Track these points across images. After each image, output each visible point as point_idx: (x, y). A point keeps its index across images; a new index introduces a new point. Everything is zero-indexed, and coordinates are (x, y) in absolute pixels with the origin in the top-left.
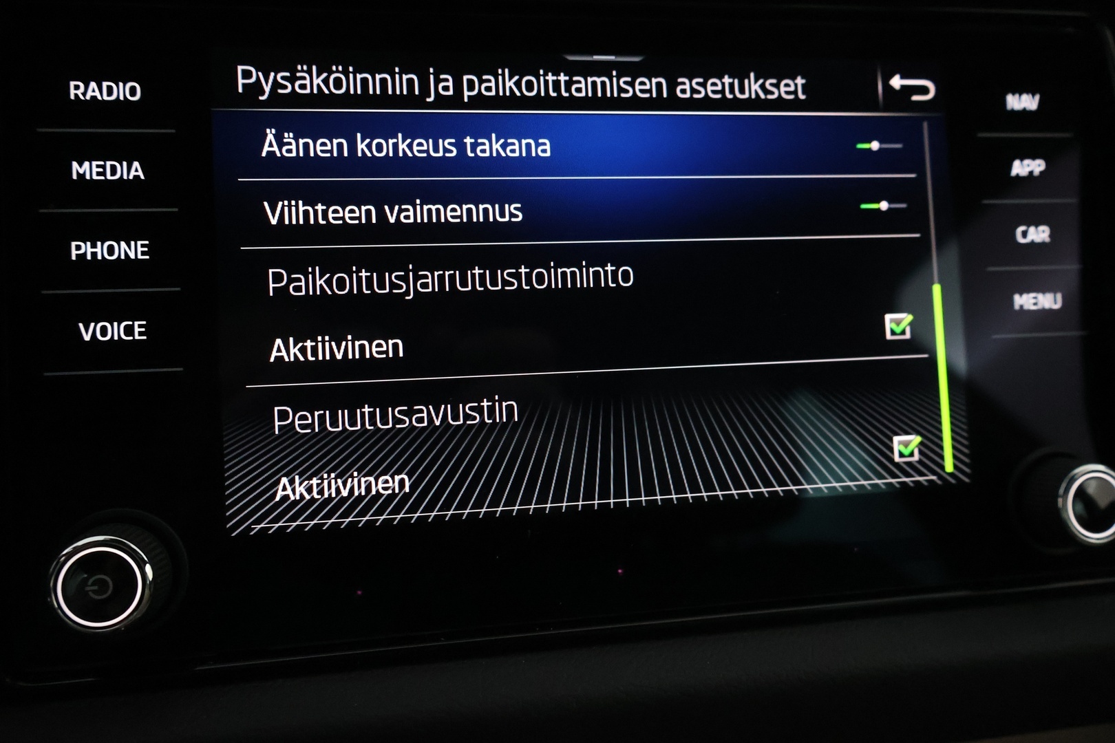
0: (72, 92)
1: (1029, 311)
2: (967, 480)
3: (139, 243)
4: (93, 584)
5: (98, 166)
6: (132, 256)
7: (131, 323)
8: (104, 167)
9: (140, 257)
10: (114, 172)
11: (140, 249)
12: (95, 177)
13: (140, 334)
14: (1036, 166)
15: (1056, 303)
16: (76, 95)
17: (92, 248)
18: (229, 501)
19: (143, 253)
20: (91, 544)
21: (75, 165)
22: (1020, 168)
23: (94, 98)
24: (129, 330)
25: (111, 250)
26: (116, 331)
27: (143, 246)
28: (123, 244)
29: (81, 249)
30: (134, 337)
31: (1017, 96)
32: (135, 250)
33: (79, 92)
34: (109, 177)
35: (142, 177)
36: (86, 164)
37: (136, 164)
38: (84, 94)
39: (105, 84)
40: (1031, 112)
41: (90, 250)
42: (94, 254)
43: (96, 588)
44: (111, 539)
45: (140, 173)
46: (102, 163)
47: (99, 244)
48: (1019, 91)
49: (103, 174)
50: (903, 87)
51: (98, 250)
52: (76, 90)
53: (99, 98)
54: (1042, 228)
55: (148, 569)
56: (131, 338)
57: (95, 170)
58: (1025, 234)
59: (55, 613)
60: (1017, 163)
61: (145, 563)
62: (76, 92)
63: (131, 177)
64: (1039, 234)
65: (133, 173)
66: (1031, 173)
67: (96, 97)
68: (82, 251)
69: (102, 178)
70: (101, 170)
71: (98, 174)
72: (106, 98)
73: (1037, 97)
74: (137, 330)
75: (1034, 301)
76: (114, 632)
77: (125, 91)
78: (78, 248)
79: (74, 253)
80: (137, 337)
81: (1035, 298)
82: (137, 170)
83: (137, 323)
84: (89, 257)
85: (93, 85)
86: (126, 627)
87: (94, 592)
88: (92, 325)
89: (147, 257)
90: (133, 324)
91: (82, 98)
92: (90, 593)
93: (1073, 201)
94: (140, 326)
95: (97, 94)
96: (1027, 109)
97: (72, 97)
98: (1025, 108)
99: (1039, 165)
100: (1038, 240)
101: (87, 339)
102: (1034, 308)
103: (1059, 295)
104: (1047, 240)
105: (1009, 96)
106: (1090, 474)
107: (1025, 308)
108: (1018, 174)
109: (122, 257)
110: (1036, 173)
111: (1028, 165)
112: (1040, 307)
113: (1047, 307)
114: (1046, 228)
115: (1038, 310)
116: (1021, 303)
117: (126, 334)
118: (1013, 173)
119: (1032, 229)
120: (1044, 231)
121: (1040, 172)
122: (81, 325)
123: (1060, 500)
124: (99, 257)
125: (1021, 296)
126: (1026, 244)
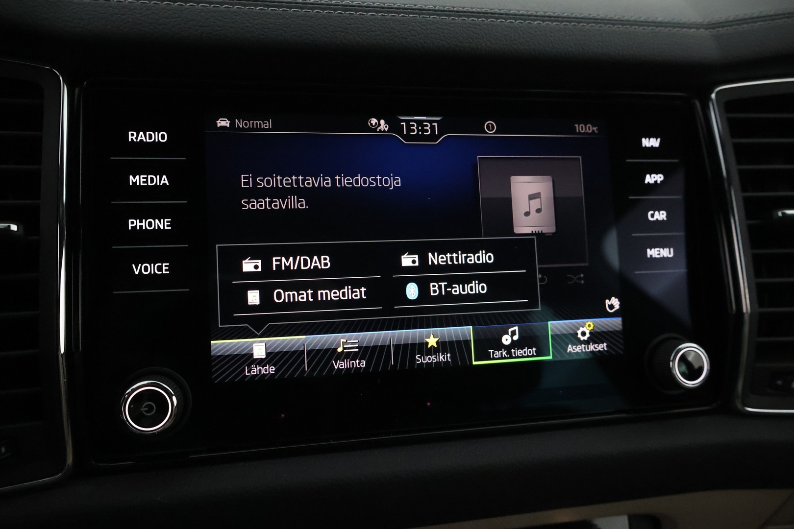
0: (130, 137)
1: (656, 258)
2: (621, 352)
3: (166, 220)
4: (145, 407)
5: (143, 178)
6: (162, 227)
7: (160, 264)
8: (147, 178)
9: (166, 228)
10: (152, 181)
11: (166, 224)
12: (142, 184)
13: (166, 270)
14: (659, 178)
15: (670, 254)
16: (132, 139)
17: (140, 223)
19: (168, 226)
20: (141, 386)
21: (131, 177)
22: (650, 179)
23: (141, 140)
24: (160, 268)
25: (150, 224)
26: (153, 269)
27: (167, 222)
28: (157, 221)
29: (133, 223)
31: (647, 139)
32: (163, 224)
33: (134, 138)
34: (149, 184)
35: (168, 184)
36: (137, 177)
37: (164, 177)
38: (137, 138)
39: (148, 133)
40: (656, 147)
41: (139, 224)
42: (141, 227)
43: (146, 409)
44: (151, 383)
45: (167, 182)
46: (146, 176)
47: (144, 220)
48: (649, 136)
49: (147, 182)
51: (143, 224)
52: (132, 136)
53: (145, 140)
54: (661, 212)
55: (174, 398)
56: (161, 273)
57: (142, 180)
58: (653, 216)
59: (125, 423)
60: (648, 176)
61: (173, 395)
62: (132, 137)
63: (161, 184)
64: (661, 216)
65: (162, 182)
66: (656, 182)
67: (143, 140)
68: (135, 225)
69: (146, 184)
70: (145, 180)
71: (144, 182)
72: (148, 140)
73: (659, 140)
74: (164, 268)
75: (658, 253)
76: (153, 435)
77: (159, 137)
78: (132, 223)
79: (130, 225)
80: (164, 272)
81: (659, 251)
82: (165, 180)
83: (164, 264)
84: (138, 228)
85: (141, 133)
86: (158, 432)
87: (146, 411)
88: (140, 265)
89: (170, 228)
90: (162, 265)
91: (135, 140)
92: (144, 412)
93: (680, 197)
94: (166, 266)
95: (143, 138)
96: (654, 146)
97: (130, 140)
98: (652, 146)
99: (660, 177)
100: (660, 219)
101: (137, 273)
102: (658, 256)
103: (672, 250)
104: (665, 219)
105: (643, 140)
106: (691, 349)
107: (653, 256)
108: (648, 182)
109: (157, 228)
110: (659, 182)
111: (654, 177)
112: (661, 256)
113: (665, 256)
114: (664, 212)
115: (661, 258)
116: (651, 254)
117: (158, 271)
118: (646, 182)
119: (657, 213)
120: (663, 214)
121: (661, 181)
122: (133, 265)
123: (671, 363)
124: (144, 228)
125: (651, 250)
126: (654, 221)
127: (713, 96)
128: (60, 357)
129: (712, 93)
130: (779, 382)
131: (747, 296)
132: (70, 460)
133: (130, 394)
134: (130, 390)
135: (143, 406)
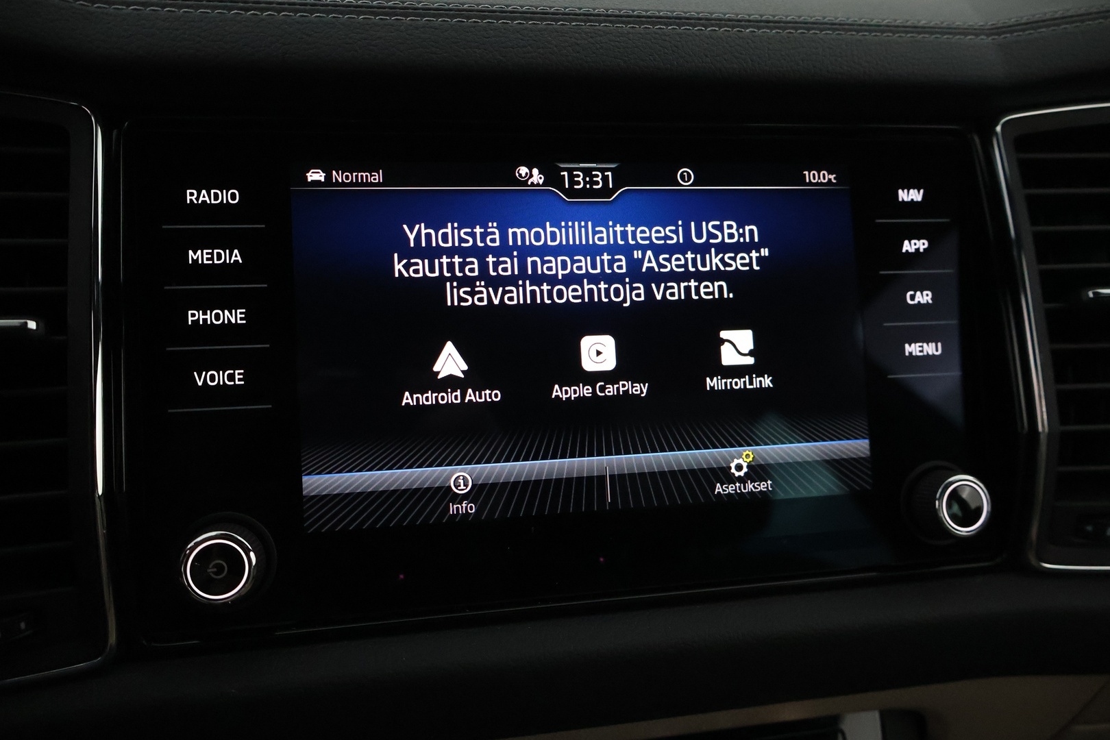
0: (189, 198)
1: (917, 357)
2: (868, 487)
3: (239, 311)
4: (213, 567)
5: (207, 254)
6: (233, 321)
7: (232, 372)
8: (212, 254)
9: (239, 322)
10: (219, 257)
11: (239, 316)
12: (205, 262)
13: (239, 380)
14: (922, 245)
15: (937, 350)
16: (191, 200)
17: (203, 315)
18: (306, 507)
19: (241, 319)
20: (208, 539)
21: (191, 252)
22: (908, 247)
23: (204, 202)
24: (231, 377)
25: (217, 317)
26: (220, 378)
27: (241, 313)
28: (226, 312)
29: (195, 316)
30: (235, 382)
31: (906, 191)
32: (236, 317)
33: (193, 198)
34: (216, 262)
35: (241, 261)
36: (199, 252)
37: (236, 251)
38: (197, 199)
39: (212, 191)
40: (917, 202)
41: (202, 317)
42: (204, 320)
43: (215, 570)
44: (222, 534)
45: (239, 258)
46: (211, 251)
47: (209, 312)
48: (908, 187)
49: (212, 259)
51: (208, 317)
52: (191, 196)
53: (208, 202)
54: (925, 293)
55: (252, 555)
56: (233, 383)
57: (205, 256)
58: (913, 298)
59: (186, 590)
60: (906, 242)
61: (250, 550)
63: (232, 262)
64: (924, 297)
65: (233, 258)
66: (917, 250)
67: (206, 201)
69: (211, 262)
70: (210, 256)
71: (208, 259)
72: (213, 202)
73: (922, 191)
74: (237, 377)
75: (921, 349)
76: (224, 604)
77: (229, 196)
78: (193, 315)
79: (190, 319)
80: (237, 383)
81: (922, 347)
82: (237, 256)
83: (237, 372)
84: (201, 323)
85: (204, 192)
86: (232, 601)
87: (214, 573)
88: (204, 373)
89: (245, 322)
90: (234, 372)
91: (196, 202)
92: (211, 574)
93: (952, 271)
94: (239, 374)
95: (207, 199)
96: (915, 200)
97: (188, 202)
98: (912, 200)
99: (924, 244)
100: (923, 301)
101: (200, 384)
102: (921, 354)
103: (939, 345)
104: (930, 302)
105: (900, 191)
106: (966, 482)
107: (914, 354)
108: (907, 251)
109: (226, 322)
110: (921, 250)
111: (915, 244)
112: (925, 353)
113: (930, 353)
114: (929, 293)
115: (924, 356)
116: (910, 351)
117: (229, 381)
118: (904, 251)
119: (918, 293)
120: (927, 295)
121: (924, 249)
122: (195, 373)
123: (937, 502)
124: (209, 323)
125: (910, 346)
126: (915, 305)
127: (999, 129)
128: (97, 500)
129: (997, 125)
130: (1089, 528)
131: (1044, 409)
132: (112, 639)
133: (192, 549)
134: (192, 544)
135: (211, 566)
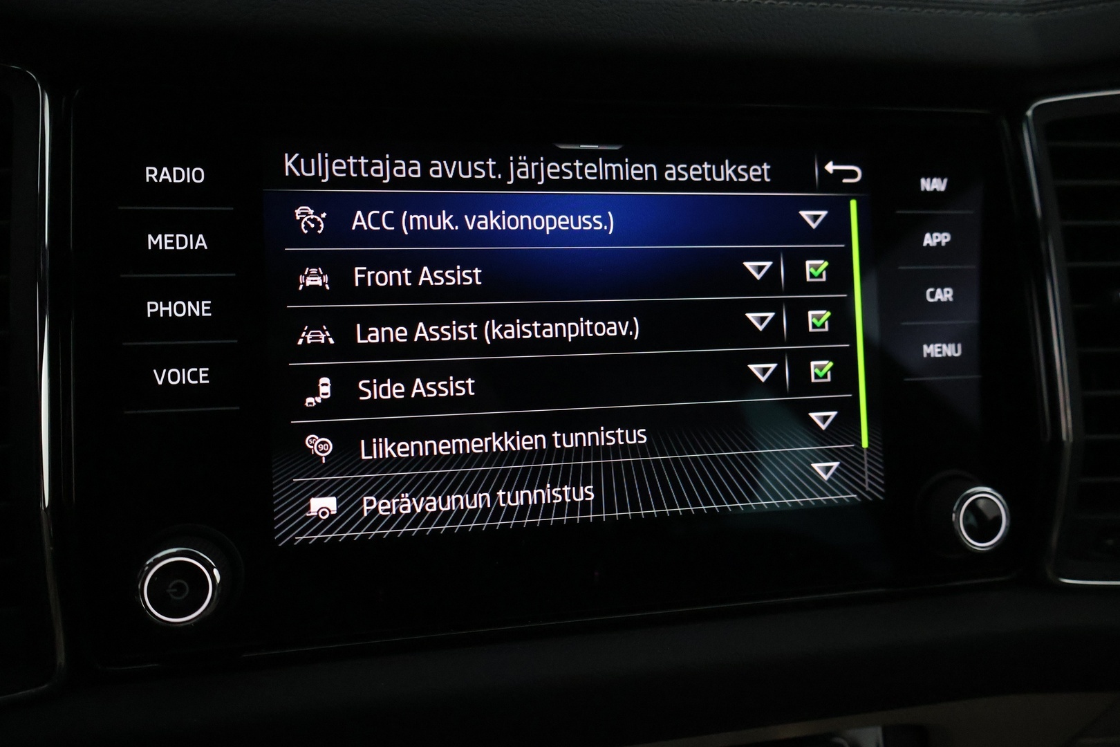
0: (148, 176)
1: (935, 358)
2: (881, 498)
3: (203, 303)
4: (173, 587)
5: (169, 238)
6: (197, 313)
7: (196, 369)
8: (174, 239)
9: (204, 314)
10: (182, 243)
11: (204, 308)
12: (166, 248)
13: (204, 378)
14: (944, 238)
15: (957, 352)
16: (151, 178)
17: (163, 306)
18: (277, 517)
19: (206, 311)
20: (168, 556)
21: (150, 237)
22: (930, 240)
24: (195, 376)
25: (180, 309)
26: (183, 376)
27: (206, 305)
28: (190, 304)
29: (154, 307)
30: (199, 381)
31: (929, 180)
32: (201, 309)
33: (153, 176)
34: (178, 248)
35: (206, 248)
36: (160, 237)
37: (201, 236)
38: (157, 178)
39: (175, 169)
40: (940, 192)
41: (162, 309)
42: (166, 312)
43: (175, 590)
44: (183, 551)
45: (204, 244)
46: (172, 235)
47: (170, 303)
48: (931, 175)
49: (174, 244)
50: (835, 170)
51: (169, 308)
52: (151, 174)
53: (170, 181)
54: (946, 290)
55: (216, 573)
56: (196, 382)
57: (166, 241)
58: (933, 295)
59: (143, 612)
60: (928, 236)
61: (214, 567)
62: (151, 176)
63: (196, 248)
64: (945, 295)
65: (198, 244)
66: (939, 243)
67: (167, 180)
68: (156, 309)
69: (173, 248)
70: (171, 241)
71: (169, 245)
72: (175, 181)
73: (945, 181)
74: (201, 375)
75: (939, 350)
76: (187, 627)
77: (193, 175)
78: (153, 307)
79: (149, 311)
80: (201, 382)
81: (941, 348)
82: (202, 242)
83: (201, 370)
84: (162, 315)
85: (165, 169)
86: (195, 624)
87: (174, 594)
88: (165, 371)
89: (210, 315)
90: (198, 370)
91: (156, 181)
92: (171, 595)
93: (974, 267)
94: (203, 372)
95: (168, 177)
96: (938, 190)
97: (148, 180)
98: (935, 189)
99: (946, 237)
100: (943, 299)
101: (160, 383)
102: (940, 356)
103: (959, 346)
104: (951, 299)
105: (923, 181)
106: (983, 493)
107: (932, 356)
108: (928, 244)
109: (189, 315)
110: (943, 244)
111: (937, 237)
112: (944, 355)
113: (950, 355)
114: (950, 290)
115: (943, 357)
116: (928, 352)
117: (192, 379)
118: (925, 244)
119: (939, 291)
120: (948, 292)
121: (947, 243)
122: (155, 371)
123: (954, 515)
124: (170, 315)
125: (929, 346)
126: (934, 302)
127: (1029, 113)
128: (43, 512)
129: (1027, 109)
130: (1110, 542)
131: (1069, 417)
133: (152, 566)
134: (151, 560)
135: (171, 586)
